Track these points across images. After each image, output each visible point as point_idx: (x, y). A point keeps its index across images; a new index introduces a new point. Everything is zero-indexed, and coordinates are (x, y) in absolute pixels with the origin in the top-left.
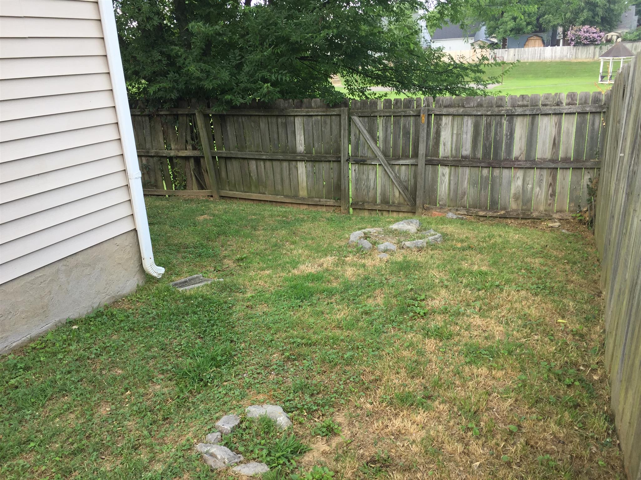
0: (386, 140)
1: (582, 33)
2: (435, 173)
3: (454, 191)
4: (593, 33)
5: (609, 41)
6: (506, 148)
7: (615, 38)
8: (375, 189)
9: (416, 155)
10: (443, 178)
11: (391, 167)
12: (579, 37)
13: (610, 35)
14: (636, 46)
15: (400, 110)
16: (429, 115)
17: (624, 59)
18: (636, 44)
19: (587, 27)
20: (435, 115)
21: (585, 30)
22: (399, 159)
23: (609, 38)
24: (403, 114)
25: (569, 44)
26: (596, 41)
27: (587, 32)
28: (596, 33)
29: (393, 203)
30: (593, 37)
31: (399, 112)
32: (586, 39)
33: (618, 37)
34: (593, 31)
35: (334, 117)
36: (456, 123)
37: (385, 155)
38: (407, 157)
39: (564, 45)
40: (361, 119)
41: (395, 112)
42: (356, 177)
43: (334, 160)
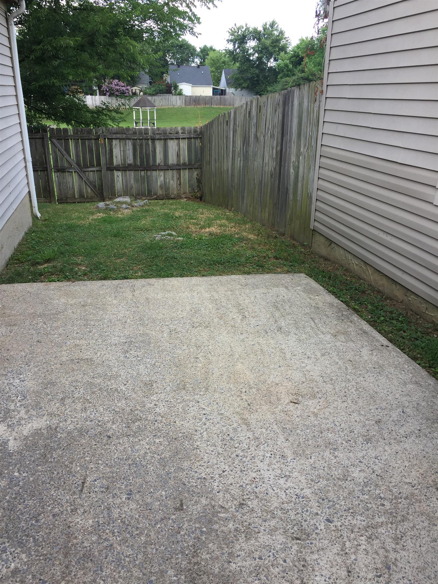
0: (77, 156)
1: (114, 86)
2: (113, 175)
3: (126, 186)
4: (122, 86)
5: (135, 94)
6: (152, 159)
7: (138, 91)
8: (73, 188)
9: (99, 164)
10: (118, 178)
11: (83, 173)
12: (111, 89)
13: (134, 88)
14: (154, 99)
15: (85, 135)
16: (105, 139)
17: (149, 109)
18: (154, 97)
19: (116, 81)
20: (108, 139)
21: (116, 83)
22: (88, 167)
23: (134, 91)
24: (88, 138)
25: (105, 95)
26: (125, 93)
27: (117, 85)
28: (124, 86)
29: (87, 196)
30: (123, 90)
31: (85, 137)
32: (117, 91)
33: (141, 91)
34: (122, 85)
35: (37, 140)
36: (122, 144)
37: (78, 164)
38: (93, 166)
39: (100, 95)
40: (58, 141)
41: (82, 137)
42: (58, 181)
43: (41, 169)
